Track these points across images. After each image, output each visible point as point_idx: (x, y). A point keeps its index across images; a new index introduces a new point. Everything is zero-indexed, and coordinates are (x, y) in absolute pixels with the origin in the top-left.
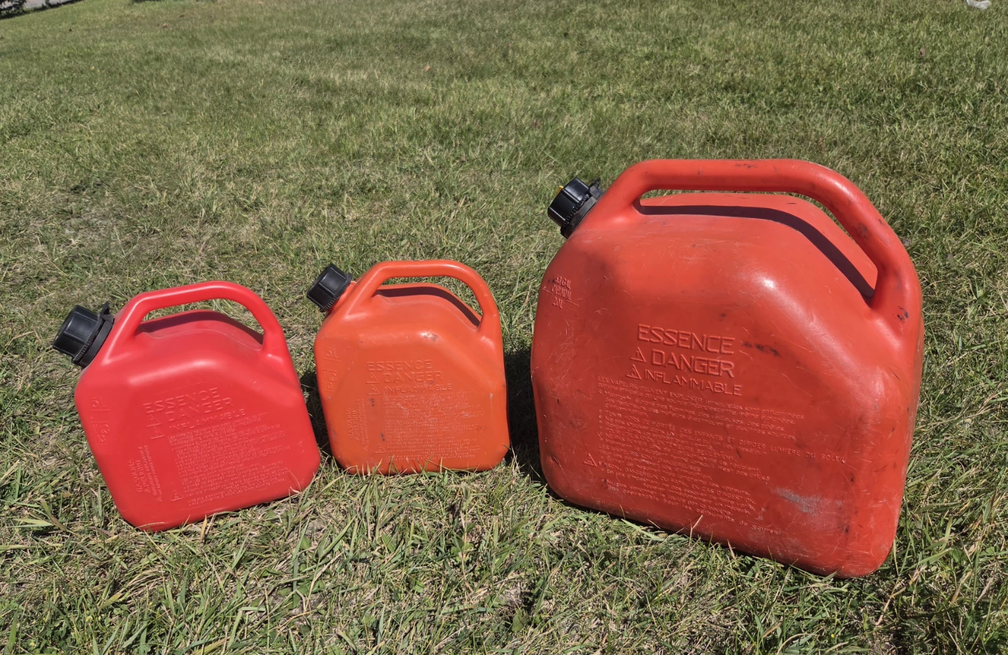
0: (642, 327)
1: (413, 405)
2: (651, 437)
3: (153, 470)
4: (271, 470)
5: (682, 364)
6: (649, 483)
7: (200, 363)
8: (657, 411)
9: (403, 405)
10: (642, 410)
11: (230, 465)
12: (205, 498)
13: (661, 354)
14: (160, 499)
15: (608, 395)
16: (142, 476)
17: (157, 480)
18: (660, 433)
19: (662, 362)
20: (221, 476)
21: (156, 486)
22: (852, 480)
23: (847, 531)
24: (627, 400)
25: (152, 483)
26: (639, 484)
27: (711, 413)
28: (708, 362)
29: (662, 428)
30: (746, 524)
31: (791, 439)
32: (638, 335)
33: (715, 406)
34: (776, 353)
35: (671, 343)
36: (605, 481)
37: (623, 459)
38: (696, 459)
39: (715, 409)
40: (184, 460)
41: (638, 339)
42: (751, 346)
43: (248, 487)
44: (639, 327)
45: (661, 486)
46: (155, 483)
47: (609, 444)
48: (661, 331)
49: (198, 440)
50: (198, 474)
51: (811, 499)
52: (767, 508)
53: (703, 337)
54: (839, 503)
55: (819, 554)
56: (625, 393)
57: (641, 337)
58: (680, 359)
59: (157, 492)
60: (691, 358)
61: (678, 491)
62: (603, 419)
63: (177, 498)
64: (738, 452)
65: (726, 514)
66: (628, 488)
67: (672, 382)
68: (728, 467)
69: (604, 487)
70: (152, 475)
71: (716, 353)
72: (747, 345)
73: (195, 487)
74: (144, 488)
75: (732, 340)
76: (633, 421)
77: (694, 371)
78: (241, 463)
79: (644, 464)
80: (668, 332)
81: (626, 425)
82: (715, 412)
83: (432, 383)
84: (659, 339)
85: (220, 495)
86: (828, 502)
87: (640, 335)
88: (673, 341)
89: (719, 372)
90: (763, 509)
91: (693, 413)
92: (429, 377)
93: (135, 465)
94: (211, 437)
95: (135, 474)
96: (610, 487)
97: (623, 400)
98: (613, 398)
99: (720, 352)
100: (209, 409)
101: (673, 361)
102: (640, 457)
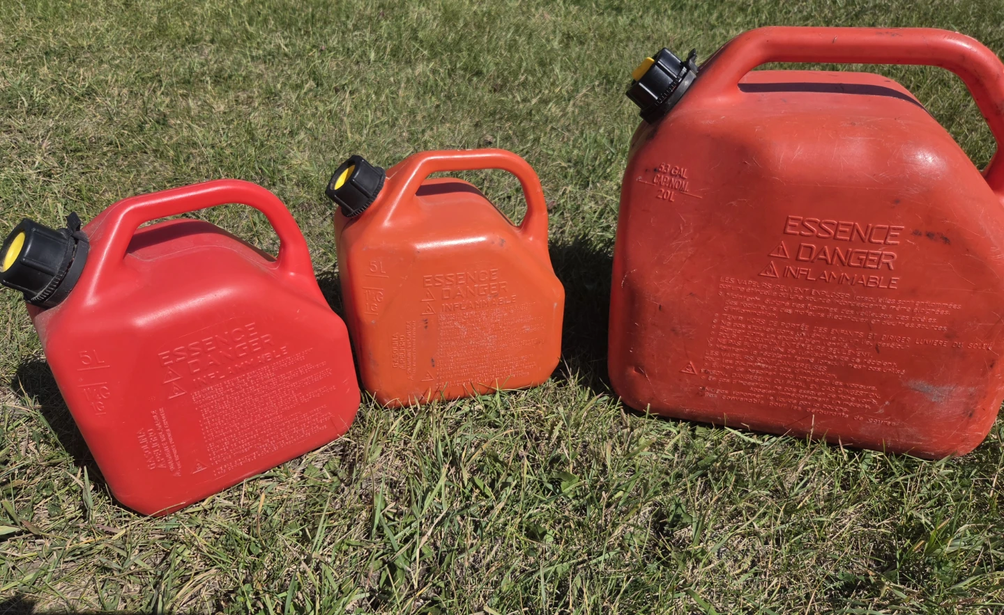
0: (792, 219)
1: (473, 322)
2: (776, 338)
3: (171, 440)
4: (313, 418)
5: (836, 258)
6: (758, 387)
7: (222, 293)
8: (790, 311)
9: (461, 323)
10: (772, 311)
11: (267, 419)
12: (233, 464)
13: (811, 248)
14: (178, 474)
15: (731, 297)
16: (156, 448)
17: (175, 452)
18: (788, 334)
19: (810, 257)
20: (255, 433)
21: (173, 458)
22: (991, 366)
23: (971, 415)
24: (756, 302)
25: (168, 456)
26: (747, 389)
27: (857, 309)
28: (867, 254)
29: (791, 329)
30: (861, 418)
31: (942, 330)
32: (785, 228)
33: (862, 301)
34: (946, 240)
35: (827, 236)
36: (704, 388)
37: (733, 365)
38: (826, 358)
39: (863, 305)
40: (210, 420)
41: (785, 233)
42: (920, 235)
43: (286, 441)
44: (788, 218)
45: (772, 389)
46: (172, 455)
47: (720, 349)
48: (816, 222)
49: (229, 393)
50: (227, 435)
51: (944, 388)
52: (892, 402)
53: (868, 227)
54: (972, 390)
55: (934, 440)
56: (753, 294)
57: (789, 230)
58: (834, 252)
59: (175, 465)
60: (848, 251)
61: (792, 392)
62: (720, 323)
63: (200, 469)
64: (877, 348)
65: (841, 411)
66: (730, 394)
67: (819, 278)
68: (861, 363)
69: (699, 394)
70: (169, 445)
71: (880, 243)
72: (916, 233)
73: (223, 452)
74: (157, 463)
75: (901, 229)
76: (758, 324)
77: (849, 265)
78: (279, 414)
79: (760, 368)
80: (826, 223)
81: (746, 328)
82: (861, 309)
83: (495, 296)
84: (812, 231)
85: (252, 457)
86: (961, 389)
87: (789, 227)
88: (829, 233)
89: (878, 265)
90: (887, 403)
91: (836, 310)
92: (494, 290)
93: (147, 435)
94: (245, 387)
95: (145, 447)
96: (707, 394)
97: (750, 301)
98: (736, 299)
99: (885, 243)
100: (244, 351)
101: (825, 255)
102: (755, 361)
